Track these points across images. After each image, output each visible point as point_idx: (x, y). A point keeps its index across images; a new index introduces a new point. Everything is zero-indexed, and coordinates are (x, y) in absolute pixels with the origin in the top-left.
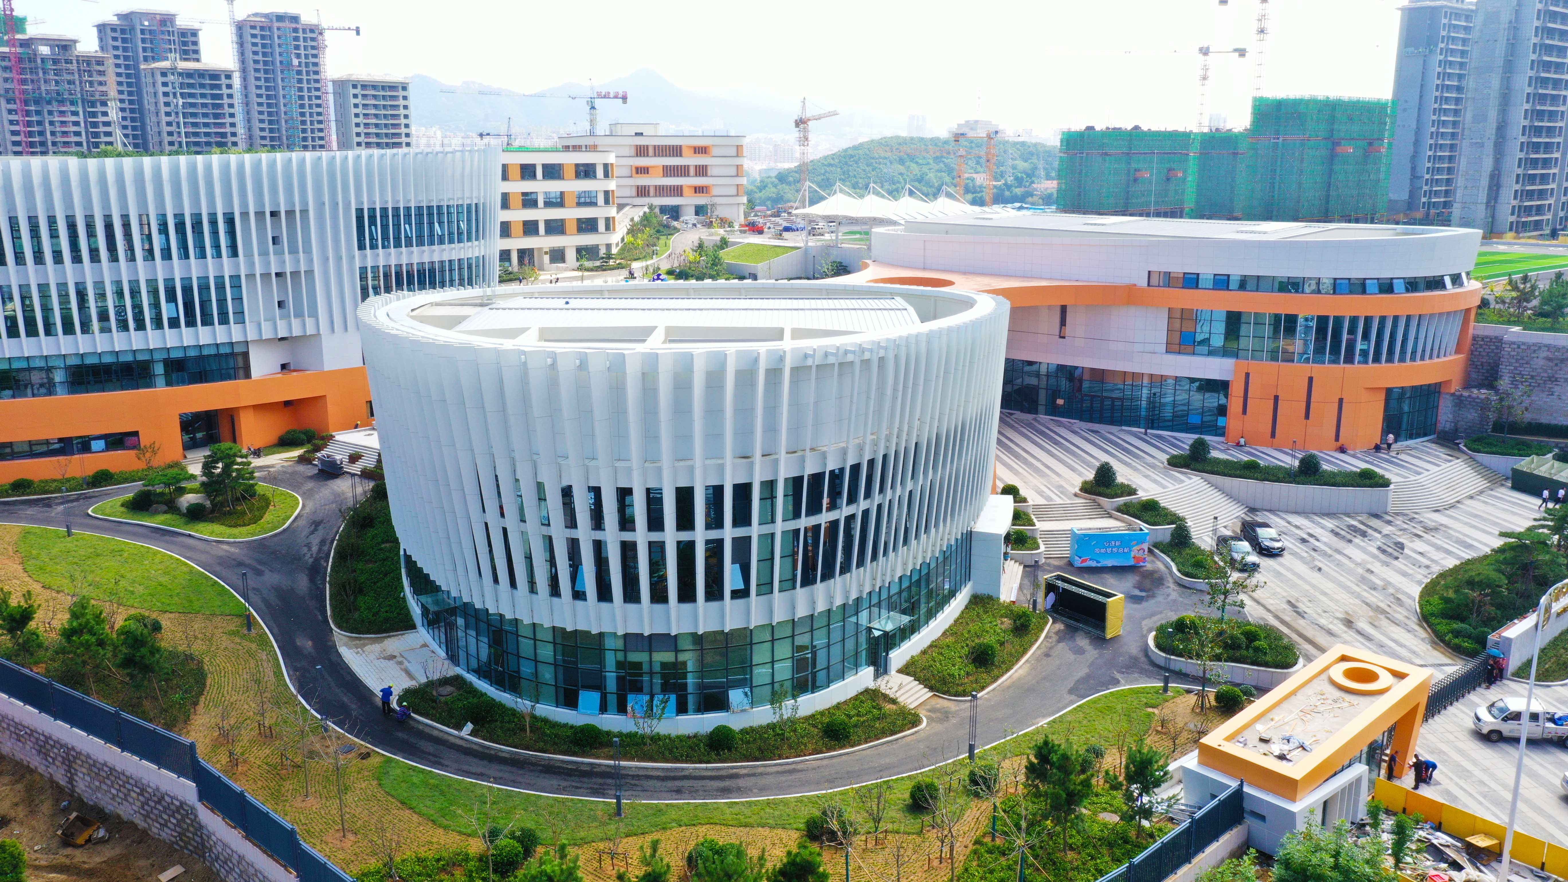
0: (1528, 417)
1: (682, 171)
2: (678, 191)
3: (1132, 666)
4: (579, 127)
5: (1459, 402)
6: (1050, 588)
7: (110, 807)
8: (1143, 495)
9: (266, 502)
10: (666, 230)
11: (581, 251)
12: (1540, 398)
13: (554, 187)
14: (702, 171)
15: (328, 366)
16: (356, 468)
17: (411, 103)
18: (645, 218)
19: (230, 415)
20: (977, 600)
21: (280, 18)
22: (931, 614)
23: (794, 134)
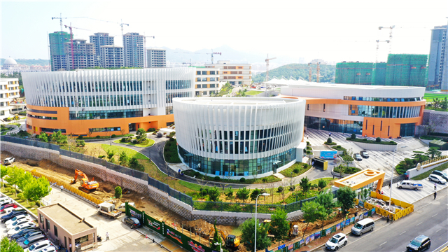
0: (436, 131)
1: (236, 73)
2: (234, 78)
3: (328, 174)
4: (209, 62)
5: (420, 128)
6: (313, 160)
7: (130, 188)
8: (338, 145)
9: (148, 141)
10: (230, 88)
11: (210, 92)
12: (439, 127)
13: (205, 76)
14: (240, 73)
15: (159, 115)
16: (165, 136)
17: (166, 55)
18: (226, 85)
19: (138, 125)
20: (297, 163)
21: (134, 34)
22: (286, 163)
23: (265, 63)
